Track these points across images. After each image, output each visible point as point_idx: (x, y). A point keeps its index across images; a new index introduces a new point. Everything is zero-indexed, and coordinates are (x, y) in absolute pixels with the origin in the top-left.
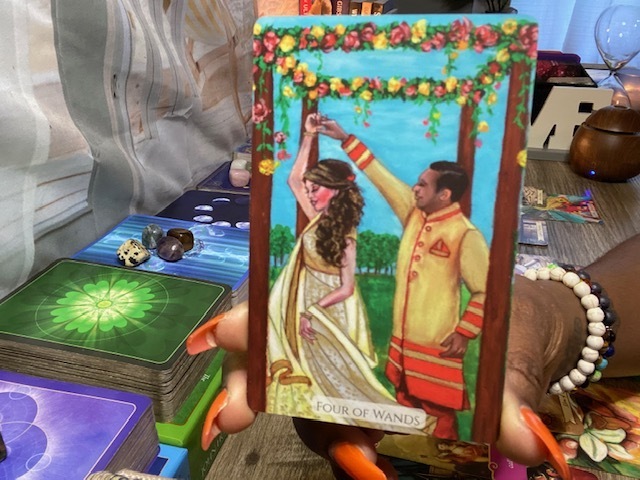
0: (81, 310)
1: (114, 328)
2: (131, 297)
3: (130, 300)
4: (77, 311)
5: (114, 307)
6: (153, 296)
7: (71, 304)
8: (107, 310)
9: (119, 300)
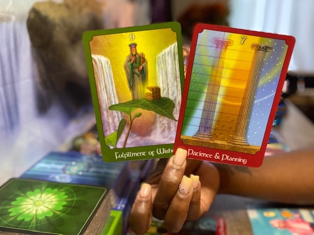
0: (25, 208)
1: (46, 216)
2: (54, 198)
3: (54, 200)
4: (23, 208)
5: (45, 204)
6: (66, 197)
7: (20, 204)
8: (41, 207)
9: (47, 200)
